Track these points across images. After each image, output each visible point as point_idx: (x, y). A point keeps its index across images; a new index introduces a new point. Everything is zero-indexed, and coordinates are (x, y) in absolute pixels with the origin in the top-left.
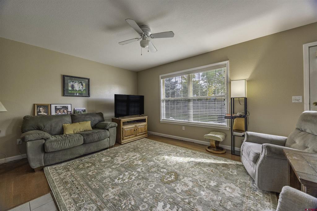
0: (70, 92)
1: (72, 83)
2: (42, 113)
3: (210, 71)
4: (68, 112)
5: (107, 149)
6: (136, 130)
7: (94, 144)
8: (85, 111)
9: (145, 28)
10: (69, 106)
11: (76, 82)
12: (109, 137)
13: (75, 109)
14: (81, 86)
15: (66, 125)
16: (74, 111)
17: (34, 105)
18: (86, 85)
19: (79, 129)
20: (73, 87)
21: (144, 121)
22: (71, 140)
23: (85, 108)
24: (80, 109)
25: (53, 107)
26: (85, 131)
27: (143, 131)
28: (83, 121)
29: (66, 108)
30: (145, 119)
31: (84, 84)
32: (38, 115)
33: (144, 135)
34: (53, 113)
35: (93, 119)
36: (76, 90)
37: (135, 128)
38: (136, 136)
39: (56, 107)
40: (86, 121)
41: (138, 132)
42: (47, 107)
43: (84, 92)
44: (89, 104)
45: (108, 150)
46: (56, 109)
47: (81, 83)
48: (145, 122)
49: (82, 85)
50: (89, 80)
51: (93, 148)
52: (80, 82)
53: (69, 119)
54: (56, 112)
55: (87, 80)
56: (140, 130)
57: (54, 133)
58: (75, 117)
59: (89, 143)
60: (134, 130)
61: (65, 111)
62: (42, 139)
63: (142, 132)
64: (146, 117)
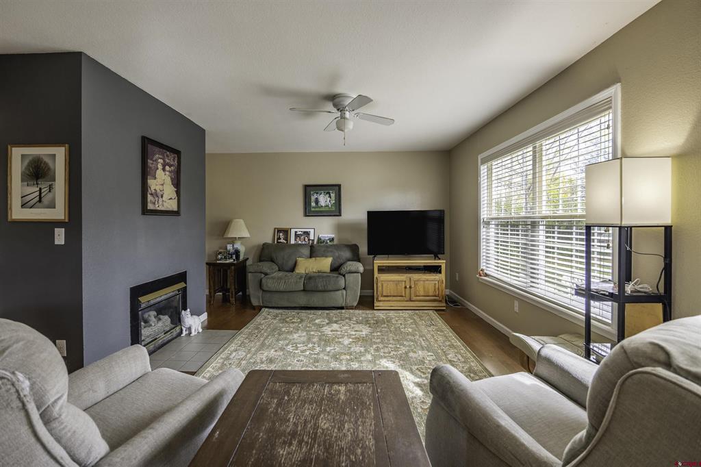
0: (313, 209)
1: (315, 196)
2: (282, 240)
3: (581, 129)
4: (309, 240)
5: (342, 308)
6: (410, 287)
7: (319, 295)
8: (332, 240)
9: (340, 99)
10: (312, 231)
11: (320, 194)
12: (344, 289)
13: (320, 236)
14: (329, 199)
15: (299, 259)
16: (319, 239)
17: (275, 229)
18: (335, 196)
19: (312, 269)
20: (317, 201)
21: (436, 269)
22: (287, 281)
23: (333, 236)
24: (326, 236)
25: (293, 231)
26: (319, 272)
27: (431, 294)
28: (323, 256)
29: (307, 234)
30: (440, 266)
31: (333, 195)
32: (278, 242)
33: (435, 304)
34: (293, 242)
35: (337, 254)
36: (322, 206)
37: (407, 282)
38: (411, 300)
39: (296, 232)
40: (326, 257)
41: (415, 292)
42: (286, 232)
43: (334, 209)
44: (340, 228)
45: (343, 311)
46: (297, 236)
47: (329, 193)
48: (440, 272)
49: (330, 197)
50: (339, 186)
51: (316, 300)
52: (327, 193)
53: (306, 252)
54: (296, 240)
55: (338, 187)
56: (422, 289)
57: (286, 268)
58: (315, 250)
59: (312, 291)
60: (406, 287)
61: (307, 239)
62: (261, 273)
63: (428, 296)
64: (442, 263)
